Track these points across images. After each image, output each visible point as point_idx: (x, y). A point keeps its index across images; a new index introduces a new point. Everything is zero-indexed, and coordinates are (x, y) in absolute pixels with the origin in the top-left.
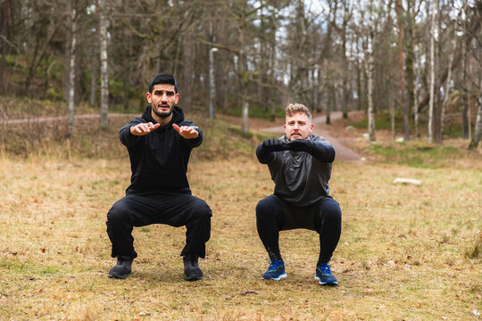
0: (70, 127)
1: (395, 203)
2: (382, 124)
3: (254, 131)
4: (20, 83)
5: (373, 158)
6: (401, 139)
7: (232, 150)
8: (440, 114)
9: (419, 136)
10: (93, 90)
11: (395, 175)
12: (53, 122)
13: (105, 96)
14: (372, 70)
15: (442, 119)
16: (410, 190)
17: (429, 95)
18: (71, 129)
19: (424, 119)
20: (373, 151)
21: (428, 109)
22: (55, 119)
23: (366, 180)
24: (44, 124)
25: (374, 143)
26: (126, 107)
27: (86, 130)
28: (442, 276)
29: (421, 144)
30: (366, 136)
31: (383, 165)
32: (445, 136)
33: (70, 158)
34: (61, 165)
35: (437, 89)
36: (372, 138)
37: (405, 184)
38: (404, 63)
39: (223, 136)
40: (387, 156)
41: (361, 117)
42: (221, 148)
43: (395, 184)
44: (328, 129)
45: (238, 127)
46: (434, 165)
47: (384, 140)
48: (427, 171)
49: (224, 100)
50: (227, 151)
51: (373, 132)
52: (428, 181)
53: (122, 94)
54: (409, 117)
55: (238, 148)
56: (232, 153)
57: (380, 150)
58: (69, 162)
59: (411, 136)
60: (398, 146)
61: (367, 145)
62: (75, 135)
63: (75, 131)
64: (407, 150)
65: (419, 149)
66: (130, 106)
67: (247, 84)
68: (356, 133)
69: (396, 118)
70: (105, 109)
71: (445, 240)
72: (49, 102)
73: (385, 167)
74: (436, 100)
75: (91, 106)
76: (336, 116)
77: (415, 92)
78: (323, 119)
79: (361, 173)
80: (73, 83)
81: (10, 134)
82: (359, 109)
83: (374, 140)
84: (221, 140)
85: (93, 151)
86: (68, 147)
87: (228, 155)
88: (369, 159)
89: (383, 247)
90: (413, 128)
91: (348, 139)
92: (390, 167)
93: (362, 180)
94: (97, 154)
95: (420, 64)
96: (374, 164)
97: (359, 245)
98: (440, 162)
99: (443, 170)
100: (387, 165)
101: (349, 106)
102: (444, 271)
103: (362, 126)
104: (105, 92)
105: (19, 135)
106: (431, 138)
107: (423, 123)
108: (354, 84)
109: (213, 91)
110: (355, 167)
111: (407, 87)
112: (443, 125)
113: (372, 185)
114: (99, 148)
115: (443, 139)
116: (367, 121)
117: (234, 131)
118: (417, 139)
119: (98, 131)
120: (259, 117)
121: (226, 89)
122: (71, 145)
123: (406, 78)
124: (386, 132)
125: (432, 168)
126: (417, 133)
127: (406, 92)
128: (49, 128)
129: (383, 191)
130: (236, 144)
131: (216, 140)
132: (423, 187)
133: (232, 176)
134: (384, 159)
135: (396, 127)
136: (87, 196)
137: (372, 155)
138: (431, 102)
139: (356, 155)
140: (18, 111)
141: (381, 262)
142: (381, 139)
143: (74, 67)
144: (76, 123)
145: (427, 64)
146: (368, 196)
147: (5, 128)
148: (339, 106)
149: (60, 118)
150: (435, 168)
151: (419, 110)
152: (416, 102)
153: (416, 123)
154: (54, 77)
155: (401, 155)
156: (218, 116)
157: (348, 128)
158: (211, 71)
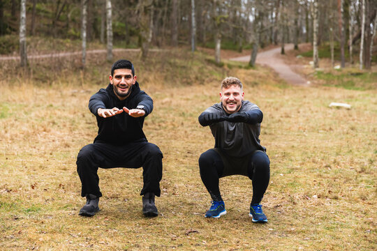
0: (83, 61)
1: (328, 128)
2: (324, 54)
3: (225, 61)
4: (48, 25)
5: (316, 82)
6: (338, 67)
7: (207, 76)
8: (369, 47)
9: (353, 63)
10: (102, 31)
11: (332, 98)
12: (71, 57)
13: (110, 36)
14: (317, 13)
15: (371, 50)
16: (341, 113)
17: (361, 31)
18: (84, 62)
19: (357, 49)
20: (316, 77)
21: (360, 42)
22: (73, 54)
23: (308, 103)
24: (63, 58)
25: (318, 69)
26: (128, 43)
27: (96, 63)
28: (356, 211)
29: (354, 71)
30: (312, 63)
31: (324, 87)
32: (373, 63)
33: (83, 85)
34: (76, 91)
35: (367, 26)
36: (316, 65)
37: (338, 108)
38: (342, 6)
39: (201, 65)
40: (327, 80)
41: (309, 48)
42: (199, 75)
43: (331, 108)
44: (283, 58)
45: (212, 58)
46: (364, 88)
47: (326, 67)
48: (357, 93)
49: (203, 36)
50: (204, 78)
51: (317, 60)
52: (357, 104)
53: (125, 33)
54: (345, 48)
55: (211, 75)
56: (207, 79)
57: (322, 76)
58: (82, 88)
59: (346, 64)
60: (336, 72)
61: (312, 71)
62: (88, 67)
63: (87, 63)
64: (343, 75)
65: (352, 74)
66: (131, 42)
67: (219, 25)
68: (304, 61)
69: (335, 49)
70: (110, 46)
71: (363, 171)
72: (69, 40)
73: (325, 89)
74: (366, 35)
75: (101, 43)
76: (289, 47)
77: (350, 29)
78: (279, 50)
79: (305, 97)
80: (85, 27)
81: (38, 67)
82: (307, 42)
83: (318, 67)
84: (200, 69)
85: (101, 79)
86: (82, 76)
87: (204, 81)
88: (313, 83)
89: (311, 178)
90: (348, 57)
91: (298, 66)
92: (329, 89)
93: (305, 103)
94: (103, 81)
95: (355, 6)
96: (317, 87)
97: (291, 176)
98: (368, 85)
99: (370, 91)
100: (327, 88)
101: (300, 39)
102: (358, 206)
103: (309, 56)
104: (110, 33)
105: (45, 67)
106: (361, 66)
107: (356, 53)
108: (304, 22)
109: (194, 30)
110: (302, 90)
111: (344, 26)
112: (371, 55)
113: (313, 108)
114: (105, 76)
115: (371, 65)
116: (312, 52)
117: (209, 62)
118: (351, 66)
119: (105, 63)
120: (230, 49)
121: (204, 28)
122: (84, 74)
123: (343, 18)
124: (327, 60)
125: (362, 90)
126: (351, 61)
127: (343, 29)
128: (67, 61)
129: (320, 115)
130: (210, 72)
131: (195, 69)
132: (353, 110)
133: (204, 101)
134: (325, 82)
135: (335, 56)
136: (87, 123)
137: (316, 79)
138: (362, 37)
139: (304, 79)
140: (45, 48)
141: (307, 197)
142: (323, 66)
143: (86, 15)
144: (89, 57)
145: (360, 6)
146: (307, 120)
147: (34, 61)
148: (292, 39)
149: (76, 53)
150: (365, 90)
151: (354, 43)
152: (351, 37)
153: (351, 53)
154: (73, 20)
155: (338, 79)
156: (198, 49)
157: (298, 57)
158: (193, 14)
